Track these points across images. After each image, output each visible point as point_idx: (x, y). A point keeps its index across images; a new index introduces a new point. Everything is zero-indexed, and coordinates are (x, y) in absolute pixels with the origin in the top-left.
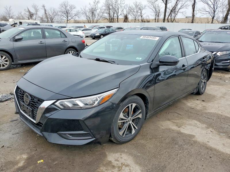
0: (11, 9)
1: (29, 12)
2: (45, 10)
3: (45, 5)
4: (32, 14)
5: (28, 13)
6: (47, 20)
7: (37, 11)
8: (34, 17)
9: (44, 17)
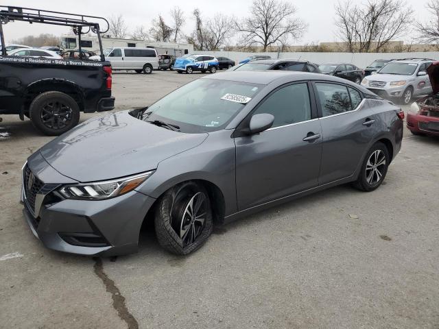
0: (121, 20)
1: (162, 24)
2: (199, 22)
3: (200, 11)
4: (168, 31)
5: (158, 29)
6: (200, 45)
7: (179, 22)
8: (172, 37)
9: (196, 38)
